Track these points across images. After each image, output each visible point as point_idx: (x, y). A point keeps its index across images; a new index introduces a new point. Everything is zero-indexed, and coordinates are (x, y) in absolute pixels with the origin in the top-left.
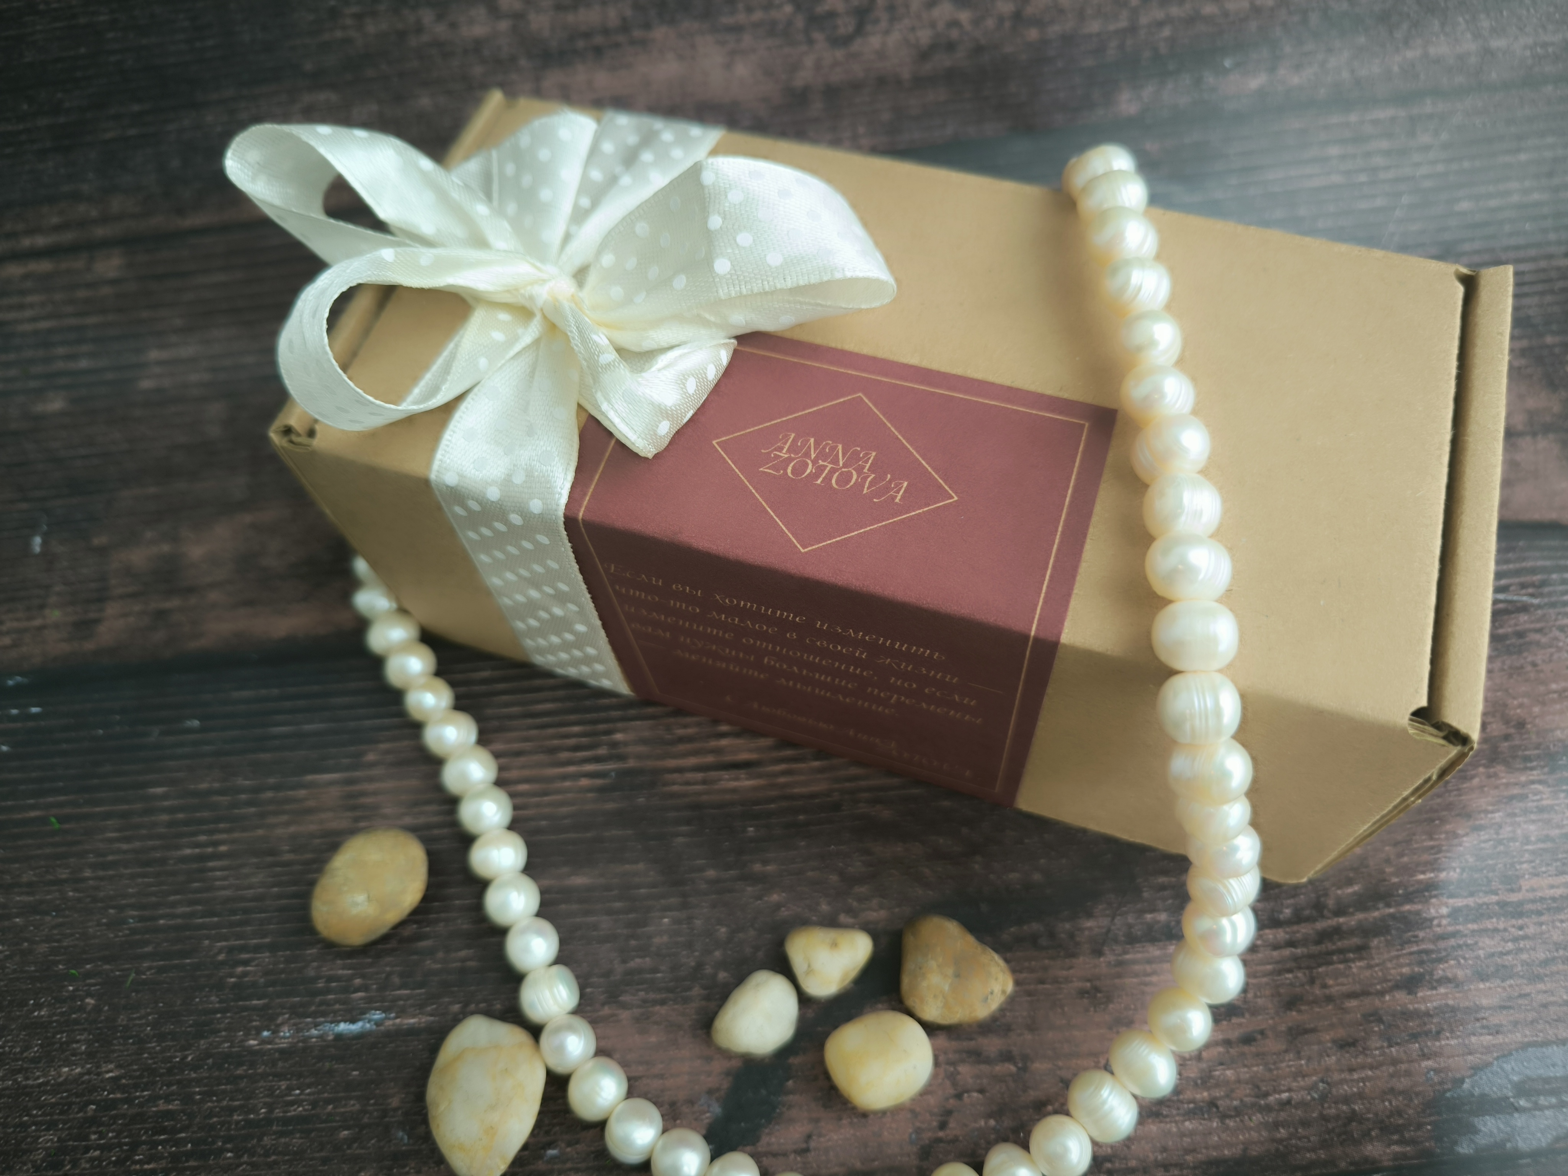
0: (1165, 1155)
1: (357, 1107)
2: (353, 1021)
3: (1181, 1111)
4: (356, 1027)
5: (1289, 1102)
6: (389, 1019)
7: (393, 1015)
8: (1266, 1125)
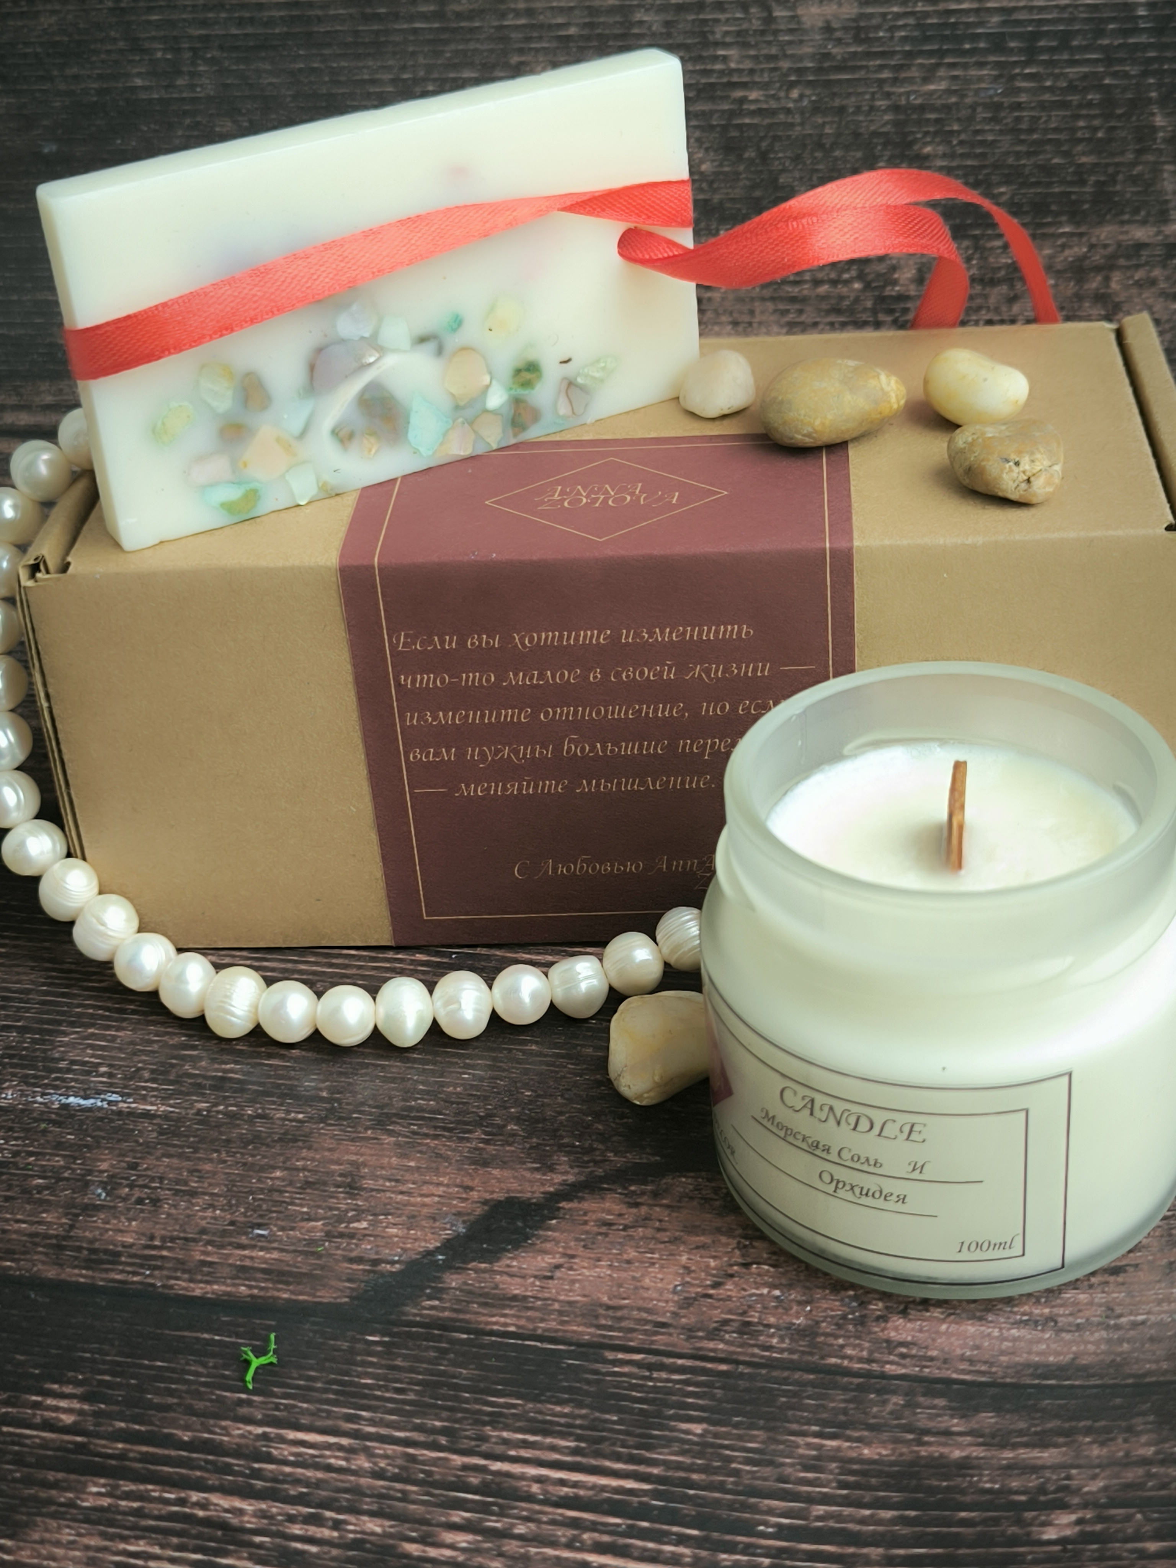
0: (975, 1352)
1: (62, 1163)
2: (85, 1098)
3: (1011, 1320)
4: (88, 1103)
5: (1143, 1323)
6: (125, 1102)
7: (131, 1100)
8: (1109, 1341)
